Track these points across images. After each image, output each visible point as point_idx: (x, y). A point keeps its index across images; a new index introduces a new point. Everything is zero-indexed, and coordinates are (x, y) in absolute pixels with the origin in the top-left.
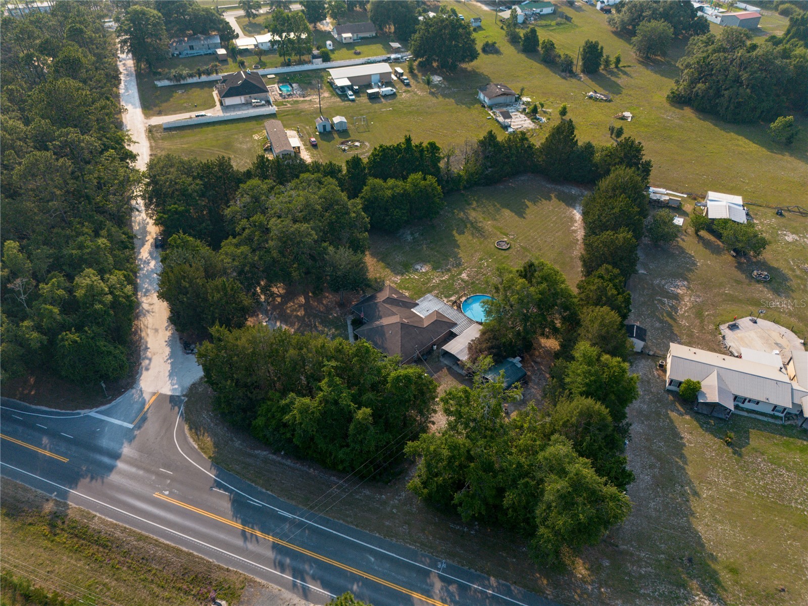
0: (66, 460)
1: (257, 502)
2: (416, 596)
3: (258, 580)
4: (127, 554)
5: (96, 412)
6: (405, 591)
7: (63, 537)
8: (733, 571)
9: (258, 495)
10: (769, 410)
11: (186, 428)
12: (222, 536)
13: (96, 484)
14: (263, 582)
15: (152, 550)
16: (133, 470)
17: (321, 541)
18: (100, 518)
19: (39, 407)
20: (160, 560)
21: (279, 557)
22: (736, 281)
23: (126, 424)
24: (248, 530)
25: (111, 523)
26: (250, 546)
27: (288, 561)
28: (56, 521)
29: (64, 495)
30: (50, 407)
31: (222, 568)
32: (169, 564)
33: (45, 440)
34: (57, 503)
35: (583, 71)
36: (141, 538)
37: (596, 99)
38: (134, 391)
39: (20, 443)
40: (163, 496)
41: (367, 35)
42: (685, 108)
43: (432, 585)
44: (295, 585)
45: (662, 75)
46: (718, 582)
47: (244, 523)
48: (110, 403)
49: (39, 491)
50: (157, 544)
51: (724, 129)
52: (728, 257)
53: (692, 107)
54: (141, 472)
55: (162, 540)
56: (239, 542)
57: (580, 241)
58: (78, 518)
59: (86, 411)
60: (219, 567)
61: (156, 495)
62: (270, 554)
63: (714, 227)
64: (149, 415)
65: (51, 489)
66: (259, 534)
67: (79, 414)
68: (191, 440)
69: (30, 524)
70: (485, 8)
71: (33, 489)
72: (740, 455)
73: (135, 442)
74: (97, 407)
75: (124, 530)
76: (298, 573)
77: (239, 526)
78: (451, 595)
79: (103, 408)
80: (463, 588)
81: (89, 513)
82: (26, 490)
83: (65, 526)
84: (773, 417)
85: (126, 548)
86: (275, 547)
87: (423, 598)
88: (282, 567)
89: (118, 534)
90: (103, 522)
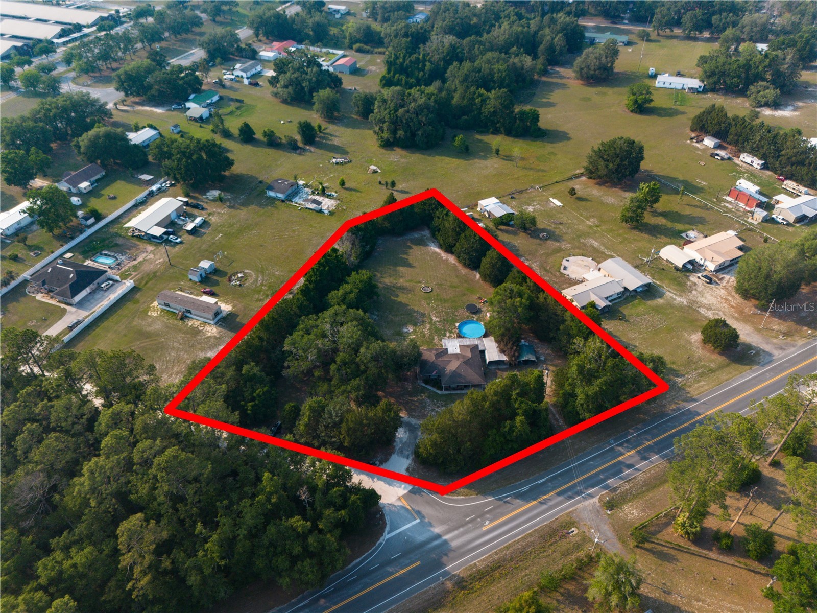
0: (419, 563)
1: (525, 488)
2: (620, 458)
3: (571, 510)
4: (512, 559)
5: (388, 533)
6: (615, 461)
7: (477, 585)
8: (673, 363)
9: (522, 486)
10: (616, 296)
11: (446, 496)
12: (535, 512)
13: (451, 555)
14: (573, 508)
15: (519, 546)
16: (456, 532)
17: (569, 475)
18: (478, 562)
19: (352, 564)
20: (528, 545)
21: (566, 496)
22: (539, 244)
23: (414, 523)
24: (539, 500)
25: (487, 557)
26: (551, 503)
27: (570, 493)
28: (462, 584)
29: (446, 573)
30: (358, 557)
31: (554, 521)
32: (532, 543)
33: (389, 569)
34: (450, 579)
35: (305, 144)
36: (508, 548)
37: (342, 164)
38: (386, 508)
39: (379, 584)
40: (488, 525)
41: (98, 176)
42: (395, 148)
43: (619, 451)
44: (583, 497)
45: (354, 128)
46: (675, 371)
47: (535, 499)
48: (386, 524)
49: (432, 585)
50: (518, 542)
51: (429, 155)
52: (522, 234)
53: (398, 146)
54: (461, 529)
55: (516, 539)
56: (544, 507)
57: (457, 264)
58: (469, 573)
59: (381, 540)
60: (551, 522)
61: (484, 529)
62: (560, 498)
63: (505, 221)
64: (417, 508)
65: (437, 578)
66: (545, 497)
67: (381, 543)
68: (456, 497)
69: (454, 599)
70: (159, 111)
71: (428, 588)
72: (628, 321)
73: (434, 523)
74: (384, 532)
75: (496, 553)
76: (578, 493)
77: (534, 503)
78: (627, 447)
79: (387, 529)
80: (627, 441)
81: (471, 566)
82: (424, 593)
83: (470, 582)
84: (619, 298)
85: (508, 557)
86: (559, 494)
87: (623, 457)
88: (571, 498)
89: (496, 557)
90: (483, 560)
